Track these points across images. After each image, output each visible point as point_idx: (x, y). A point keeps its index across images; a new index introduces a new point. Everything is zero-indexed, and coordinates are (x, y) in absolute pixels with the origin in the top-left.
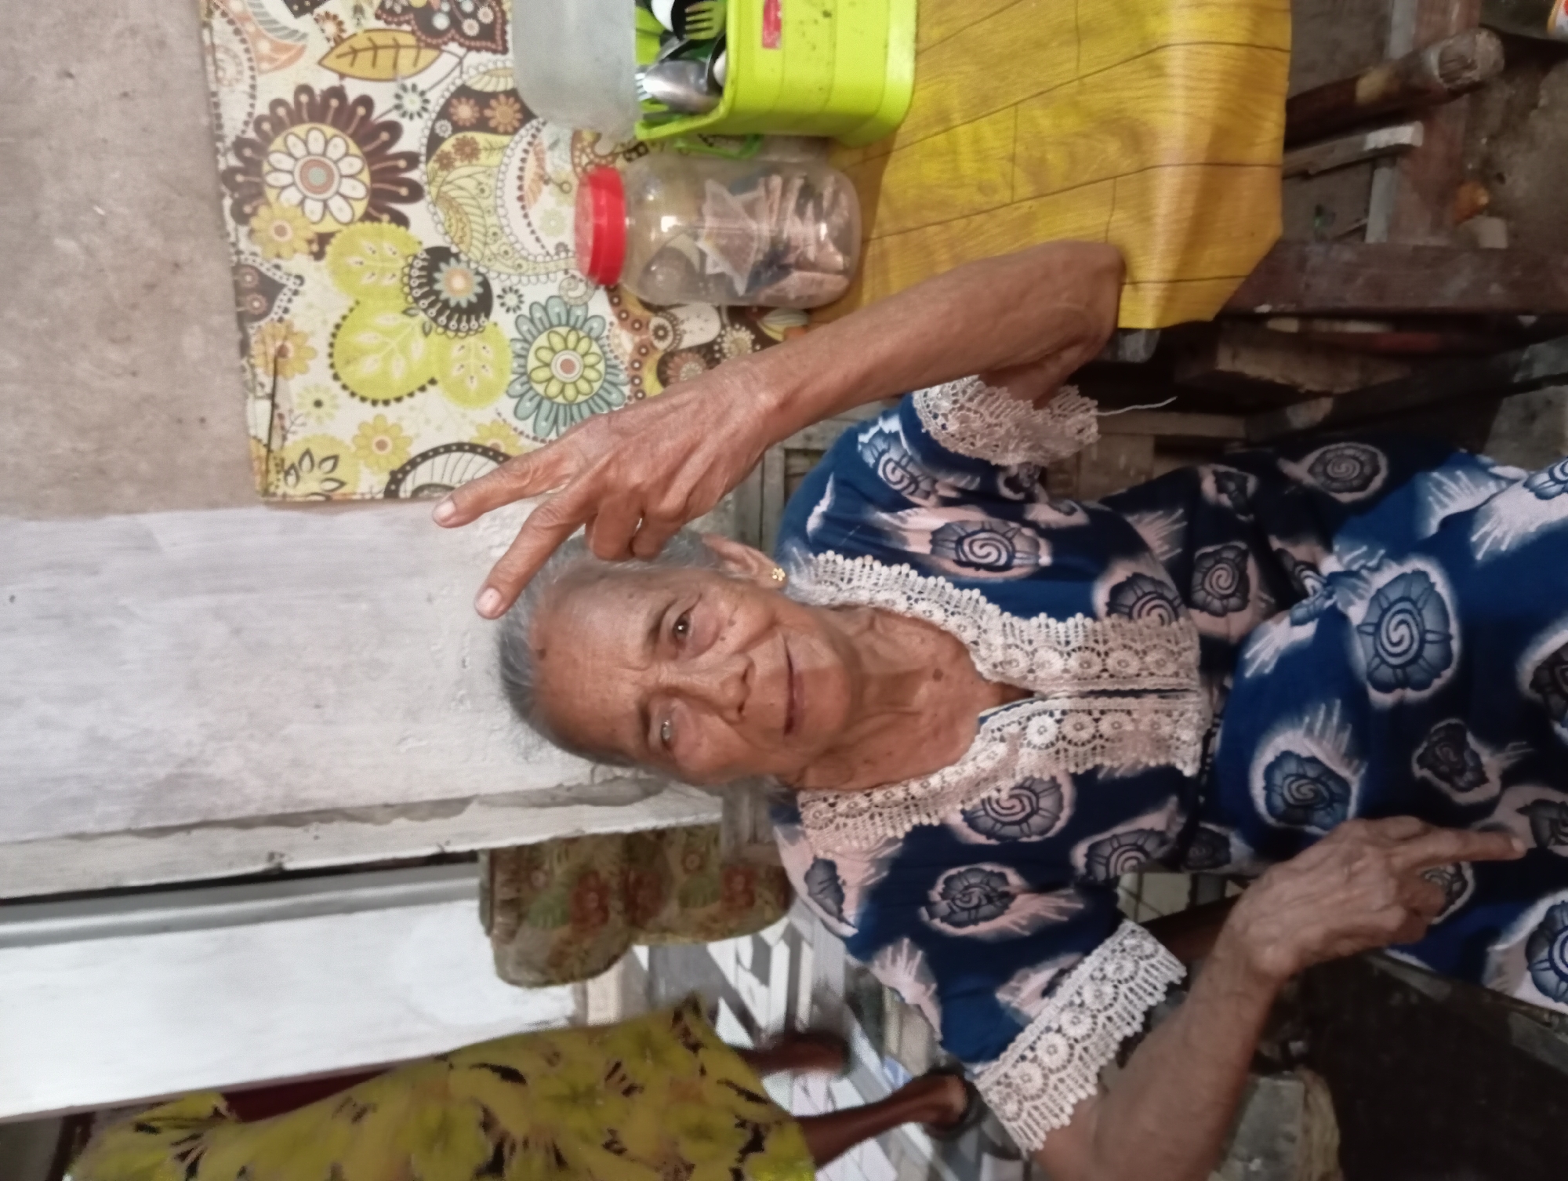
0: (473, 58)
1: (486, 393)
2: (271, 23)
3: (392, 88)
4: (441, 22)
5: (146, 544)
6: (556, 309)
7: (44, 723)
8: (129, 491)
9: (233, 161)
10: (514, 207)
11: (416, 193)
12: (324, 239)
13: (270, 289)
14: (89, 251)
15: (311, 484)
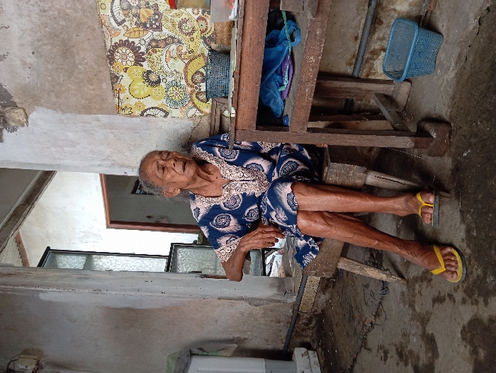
0: (155, 33)
1: (160, 98)
2: (114, 28)
3: (139, 39)
4: (148, 26)
5: (98, 120)
6: (174, 83)
7: (84, 148)
8: (95, 110)
9: (109, 54)
10: (165, 63)
11: (144, 60)
12: (126, 69)
13: (118, 78)
14: (85, 68)
15: (127, 112)
